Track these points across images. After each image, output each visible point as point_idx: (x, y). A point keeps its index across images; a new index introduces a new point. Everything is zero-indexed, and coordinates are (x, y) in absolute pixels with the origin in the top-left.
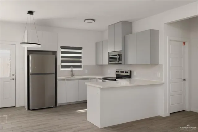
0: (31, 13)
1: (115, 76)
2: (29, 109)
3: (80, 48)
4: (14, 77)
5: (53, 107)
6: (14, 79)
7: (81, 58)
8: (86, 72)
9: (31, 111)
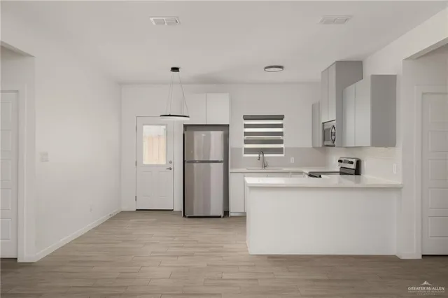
0: (175, 69)
1: (339, 170)
2: (184, 216)
3: (281, 118)
4: (171, 166)
5: (220, 217)
6: (171, 169)
7: (282, 135)
8: (292, 160)
9: (187, 219)
